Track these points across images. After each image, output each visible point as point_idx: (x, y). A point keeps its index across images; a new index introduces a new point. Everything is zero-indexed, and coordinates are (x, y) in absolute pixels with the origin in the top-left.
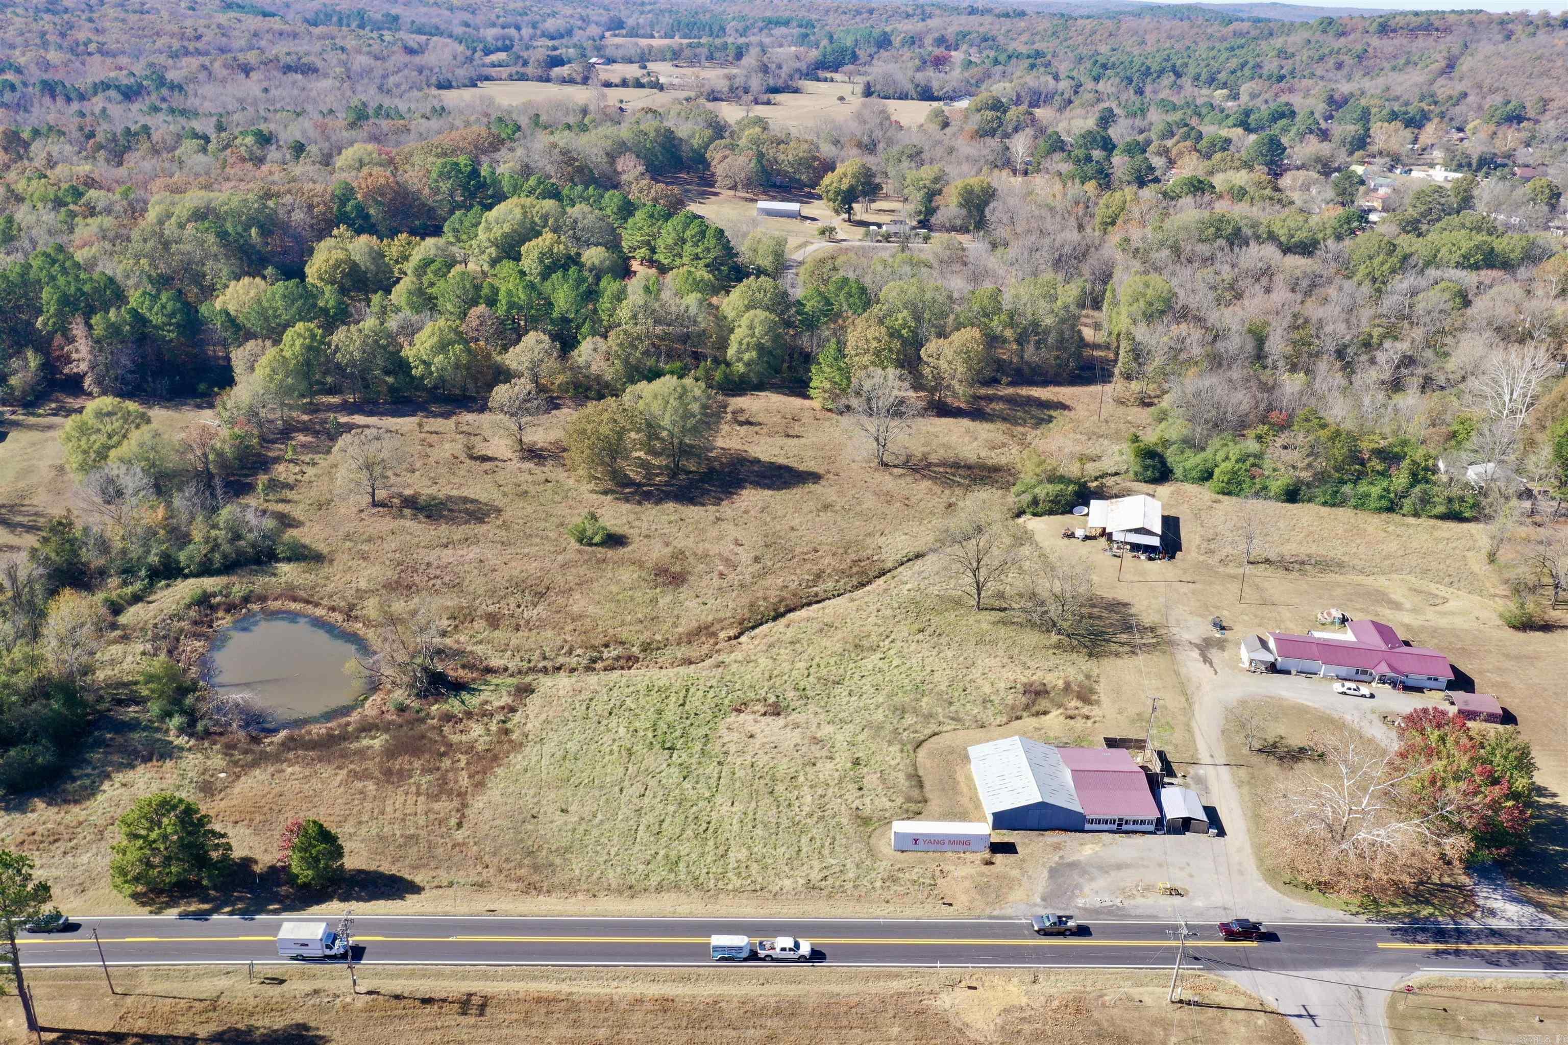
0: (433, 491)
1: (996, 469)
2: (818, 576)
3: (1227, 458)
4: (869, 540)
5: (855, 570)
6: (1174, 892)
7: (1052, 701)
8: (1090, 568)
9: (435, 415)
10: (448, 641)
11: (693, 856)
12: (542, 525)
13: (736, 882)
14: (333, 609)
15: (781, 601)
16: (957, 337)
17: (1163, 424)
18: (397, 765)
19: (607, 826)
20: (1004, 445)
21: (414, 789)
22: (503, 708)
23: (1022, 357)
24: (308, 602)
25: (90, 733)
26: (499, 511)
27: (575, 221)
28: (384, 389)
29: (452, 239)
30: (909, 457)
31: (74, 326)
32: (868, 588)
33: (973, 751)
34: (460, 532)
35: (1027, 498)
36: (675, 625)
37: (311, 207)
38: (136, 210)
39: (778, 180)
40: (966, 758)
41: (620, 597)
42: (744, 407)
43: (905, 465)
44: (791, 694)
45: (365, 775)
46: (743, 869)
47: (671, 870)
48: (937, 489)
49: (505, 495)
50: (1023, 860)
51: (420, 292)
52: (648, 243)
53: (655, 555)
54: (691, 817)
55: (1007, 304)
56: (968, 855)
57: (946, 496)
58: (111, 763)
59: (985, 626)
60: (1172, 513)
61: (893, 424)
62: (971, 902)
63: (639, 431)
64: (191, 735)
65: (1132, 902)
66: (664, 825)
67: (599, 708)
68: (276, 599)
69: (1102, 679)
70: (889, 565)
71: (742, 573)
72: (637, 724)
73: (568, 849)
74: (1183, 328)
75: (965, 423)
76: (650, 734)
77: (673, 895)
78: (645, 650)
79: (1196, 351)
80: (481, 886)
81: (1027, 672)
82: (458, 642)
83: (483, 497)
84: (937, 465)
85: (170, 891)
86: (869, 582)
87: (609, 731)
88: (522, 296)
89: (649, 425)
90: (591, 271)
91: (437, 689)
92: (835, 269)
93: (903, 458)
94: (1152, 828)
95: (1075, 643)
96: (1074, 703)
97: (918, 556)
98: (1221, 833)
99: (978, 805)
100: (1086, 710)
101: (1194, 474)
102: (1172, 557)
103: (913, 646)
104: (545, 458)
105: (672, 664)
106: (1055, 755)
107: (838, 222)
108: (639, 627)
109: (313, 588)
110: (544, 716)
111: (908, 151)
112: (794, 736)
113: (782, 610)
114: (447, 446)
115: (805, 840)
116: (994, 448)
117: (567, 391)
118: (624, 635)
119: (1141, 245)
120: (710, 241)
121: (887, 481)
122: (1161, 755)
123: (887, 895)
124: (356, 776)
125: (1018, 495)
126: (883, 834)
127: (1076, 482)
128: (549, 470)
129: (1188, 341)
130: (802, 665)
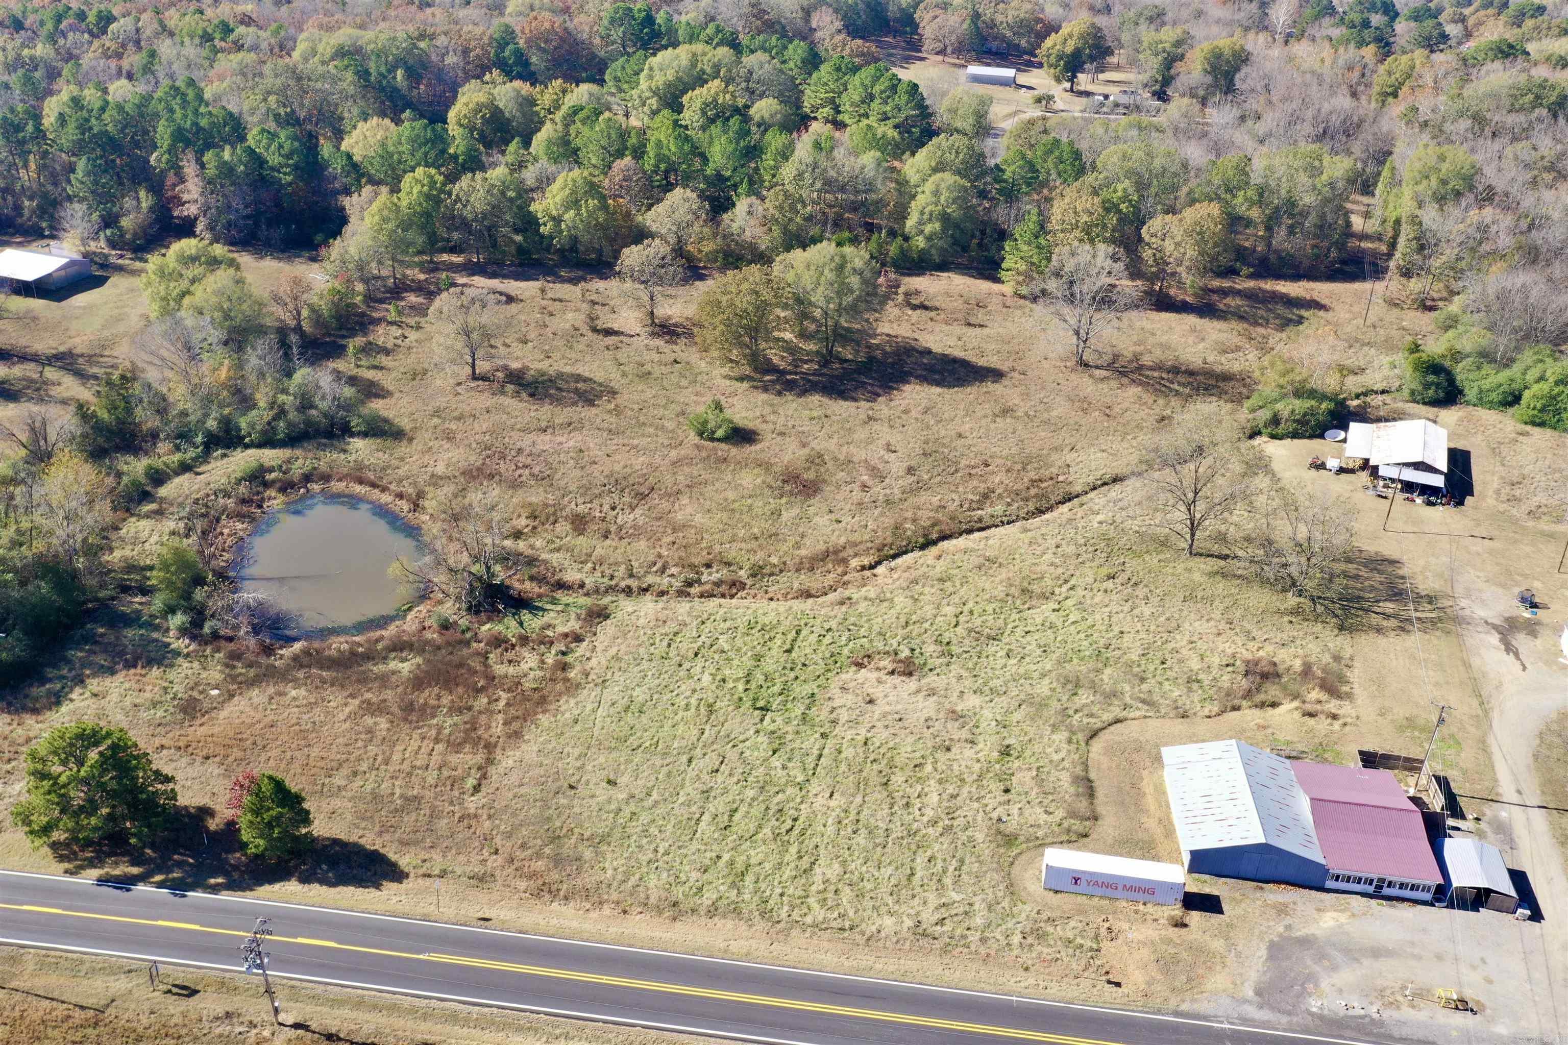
0: (544, 365)
1: (1226, 377)
2: (985, 496)
3: (1541, 378)
4: (1054, 456)
5: (1033, 491)
6: (1462, 1005)
7: (1284, 688)
8: (1352, 512)
9: (563, 280)
10: (522, 545)
11: (767, 866)
12: (661, 412)
13: (819, 913)
14: (400, 496)
15: (933, 525)
16: (1190, 215)
17: (1451, 333)
18: (421, 698)
19: (661, 810)
20: (1238, 349)
21: (433, 732)
22: (566, 635)
23: (1269, 245)
24: (374, 485)
25: (83, 625)
26: (613, 393)
27: (751, 73)
28: (513, 249)
29: (613, 90)
30: (1116, 357)
31: (184, 163)
32: (1047, 516)
33: (1169, 754)
34: (562, 415)
35: (1264, 415)
36: (797, 546)
37: (466, 52)
38: (284, 47)
39: (994, 45)
40: (1158, 760)
41: (736, 505)
42: (920, 288)
43: (1109, 366)
44: (930, 648)
45: (379, 709)
46: (830, 895)
47: (733, 885)
48: (1148, 398)
49: (624, 375)
50: (1230, 926)
51: (565, 141)
52: (832, 101)
53: (787, 458)
54: (774, 808)
55: (1256, 178)
56: (1150, 908)
57: (1160, 406)
58: (90, 665)
59: (1197, 577)
60: (1461, 445)
61: (1098, 316)
62: (1149, 984)
63: (785, 307)
64: (193, 638)
65: (1396, 1014)
66: (737, 817)
67: (684, 646)
68: (340, 480)
69: (1356, 664)
70: (1078, 488)
71: (890, 487)
72: (727, 672)
73: (604, 839)
74: (1488, 213)
75: (1191, 320)
76: (741, 687)
77: (730, 924)
78: (754, 575)
79: (1505, 241)
80: (481, 879)
81: (1251, 644)
82: (532, 547)
83: (599, 376)
84: (1152, 369)
85: (99, 844)
86: (1050, 509)
87: (690, 677)
88: (672, 148)
89: (799, 301)
90: (759, 126)
91: (493, 605)
92: (1045, 132)
93: (1107, 358)
94: (1428, 896)
95: (1320, 608)
96: (1315, 694)
97: (1116, 480)
98: (1537, 916)
99: (1170, 833)
100: (1332, 706)
101: (1494, 396)
102: (1461, 503)
103: (1099, 597)
104: (678, 335)
105: (785, 596)
106: (1287, 771)
107: (1059, 91)
108: (754, 544)
109: (384, 469)
110: (613, 651)
111: (1148, 13)
112: (927, 707)
113: (934, 536)
114: (570, 316)
115: (921, 860)
116: (1225, 352)
117: (716, 261)
118: (731, 555)
119: (1431, 116)
120: (902, 98)
121: (1086, 384)
122: (1443, 783)
123: (1028, 958)
124: (370, 708)
125: (1253, 411)
126: (1031, 862)
127: (1333, 398)
128: (681, 350)
129: (1494, 228)
130: (949, 610)
